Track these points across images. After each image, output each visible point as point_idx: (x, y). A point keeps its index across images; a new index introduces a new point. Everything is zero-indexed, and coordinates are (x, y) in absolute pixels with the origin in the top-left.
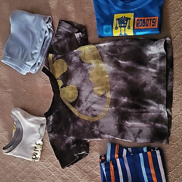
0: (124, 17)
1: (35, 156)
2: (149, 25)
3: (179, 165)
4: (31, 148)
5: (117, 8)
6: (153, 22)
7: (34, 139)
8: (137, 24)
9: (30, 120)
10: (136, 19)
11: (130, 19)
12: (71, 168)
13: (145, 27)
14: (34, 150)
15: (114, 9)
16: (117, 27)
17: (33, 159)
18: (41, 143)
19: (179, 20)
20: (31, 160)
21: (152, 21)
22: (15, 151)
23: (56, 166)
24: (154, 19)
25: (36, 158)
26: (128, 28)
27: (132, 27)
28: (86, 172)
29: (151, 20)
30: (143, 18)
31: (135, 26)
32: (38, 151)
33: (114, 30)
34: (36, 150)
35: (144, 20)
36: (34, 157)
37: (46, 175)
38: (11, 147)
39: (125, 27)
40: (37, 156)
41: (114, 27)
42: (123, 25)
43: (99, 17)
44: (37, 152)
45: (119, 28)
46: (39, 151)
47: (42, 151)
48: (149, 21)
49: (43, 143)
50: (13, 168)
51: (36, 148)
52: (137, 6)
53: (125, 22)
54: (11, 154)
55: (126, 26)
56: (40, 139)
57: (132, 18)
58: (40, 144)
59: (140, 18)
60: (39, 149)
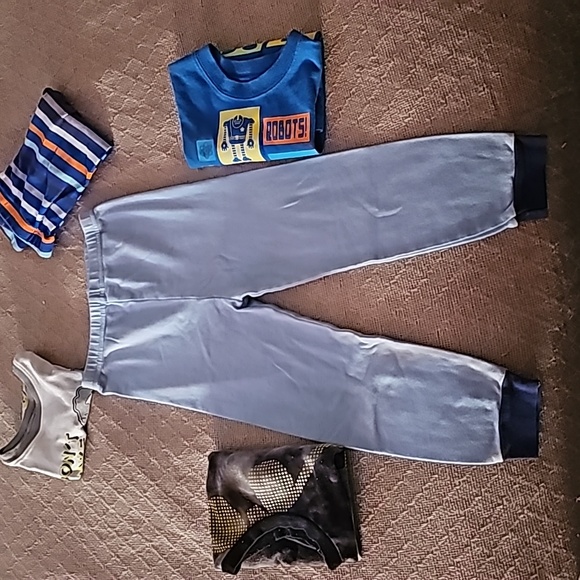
0: (240, 117)
1: (69, 466)
2: (292, 136)
3: (377, 475)
4: (59, 448)
5: (223, 97)
6: (301, 127)
7: (63, 425)
8: (268, 133)
9: (51, 378)
10: (265, 120)
11: (252, 121)
12: (147, 494)
13: (285, 141)
14: (66, 453)
15: (218, 98)
16: (225, 143)
17: (64, 473)
18: (82, 434)
19: (361, 117)
20: (59, 476)
21: (297, 124)
22: (25, 458)
23: (116, 489)
24: (302, 120)
25: (71, 471)
26: (248, 144)
27: (257, 142)
28: (178, 502)
29: (295, 121)
30: (278, 119)
31: (265, 139)
32: (74, 454)
33: (220, 150)
34: (70, 451)
35: (281, 122)
36: (66, 469)
37: (96, 512)
38: (17, 447)
39: (241, 141)
40: (74, 467)
41: (220, 143)
42: (237, 137)
43: (186, 120)
44: (71, 457)
45: (229, 145)
46: (77, 454)
47: (85, 455)
48: (293, 125)
49: (87, 434)
50: (28, 498)
51: (69, 448)
52: (264, 90)
53: (242, 129)
54: (18, 465)
55: (244, 140)
56: (77, 424)
57: (257, 119)
58: (77, 438)
59: (272, 119)
60: (77, 449)
